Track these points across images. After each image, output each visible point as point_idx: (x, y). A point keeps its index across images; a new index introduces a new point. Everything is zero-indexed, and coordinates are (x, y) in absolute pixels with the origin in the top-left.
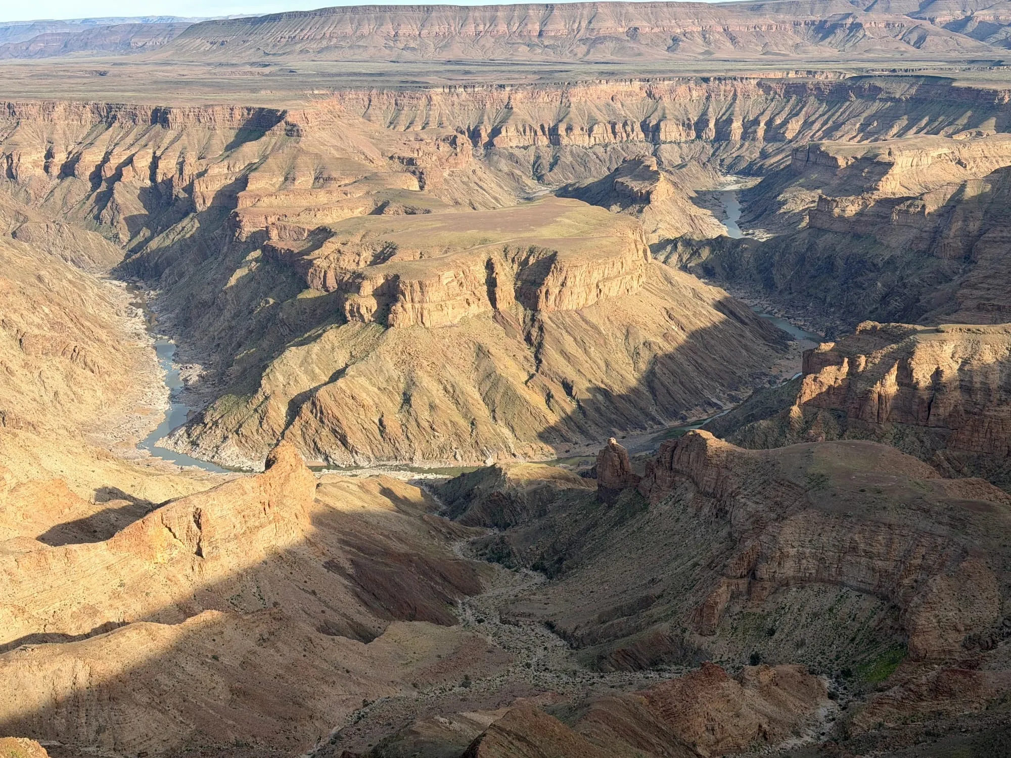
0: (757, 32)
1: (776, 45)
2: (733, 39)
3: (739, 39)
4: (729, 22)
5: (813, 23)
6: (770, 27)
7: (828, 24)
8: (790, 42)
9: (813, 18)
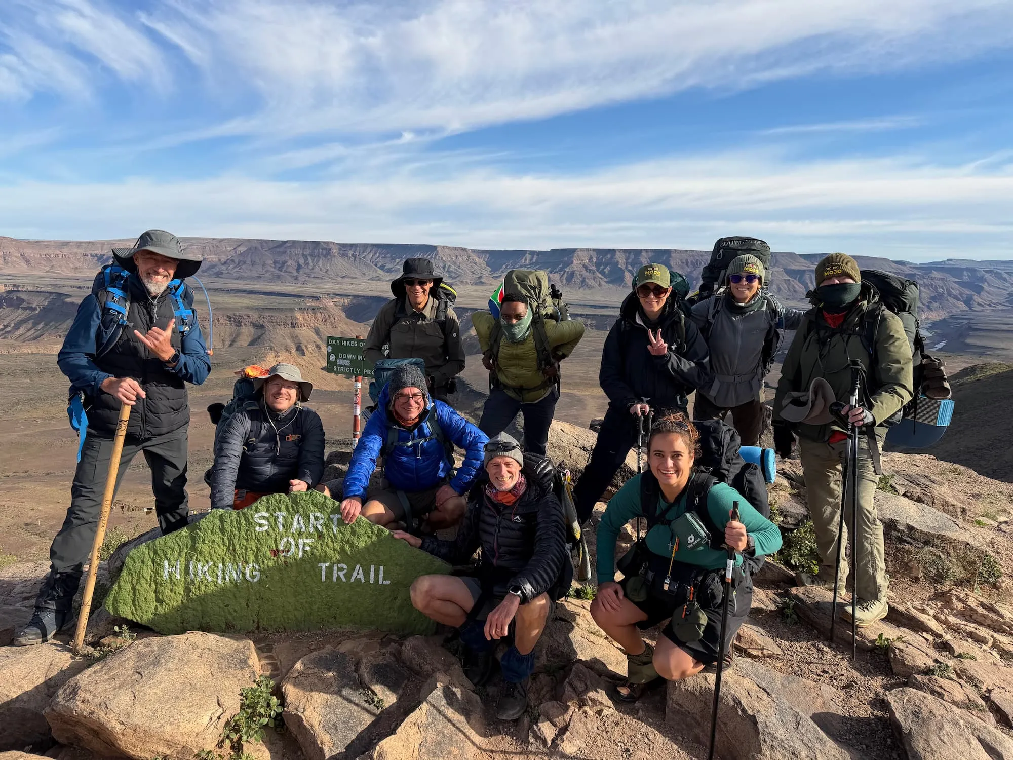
0: (47, 258)
1: (60, 267)
2: (27, 262)
3: (32, 262)
4: (25, 250)
5: (96, 255)
6: (57, 256)
7: (105, 257)
8: (72, 266)
9: (96, 252)
